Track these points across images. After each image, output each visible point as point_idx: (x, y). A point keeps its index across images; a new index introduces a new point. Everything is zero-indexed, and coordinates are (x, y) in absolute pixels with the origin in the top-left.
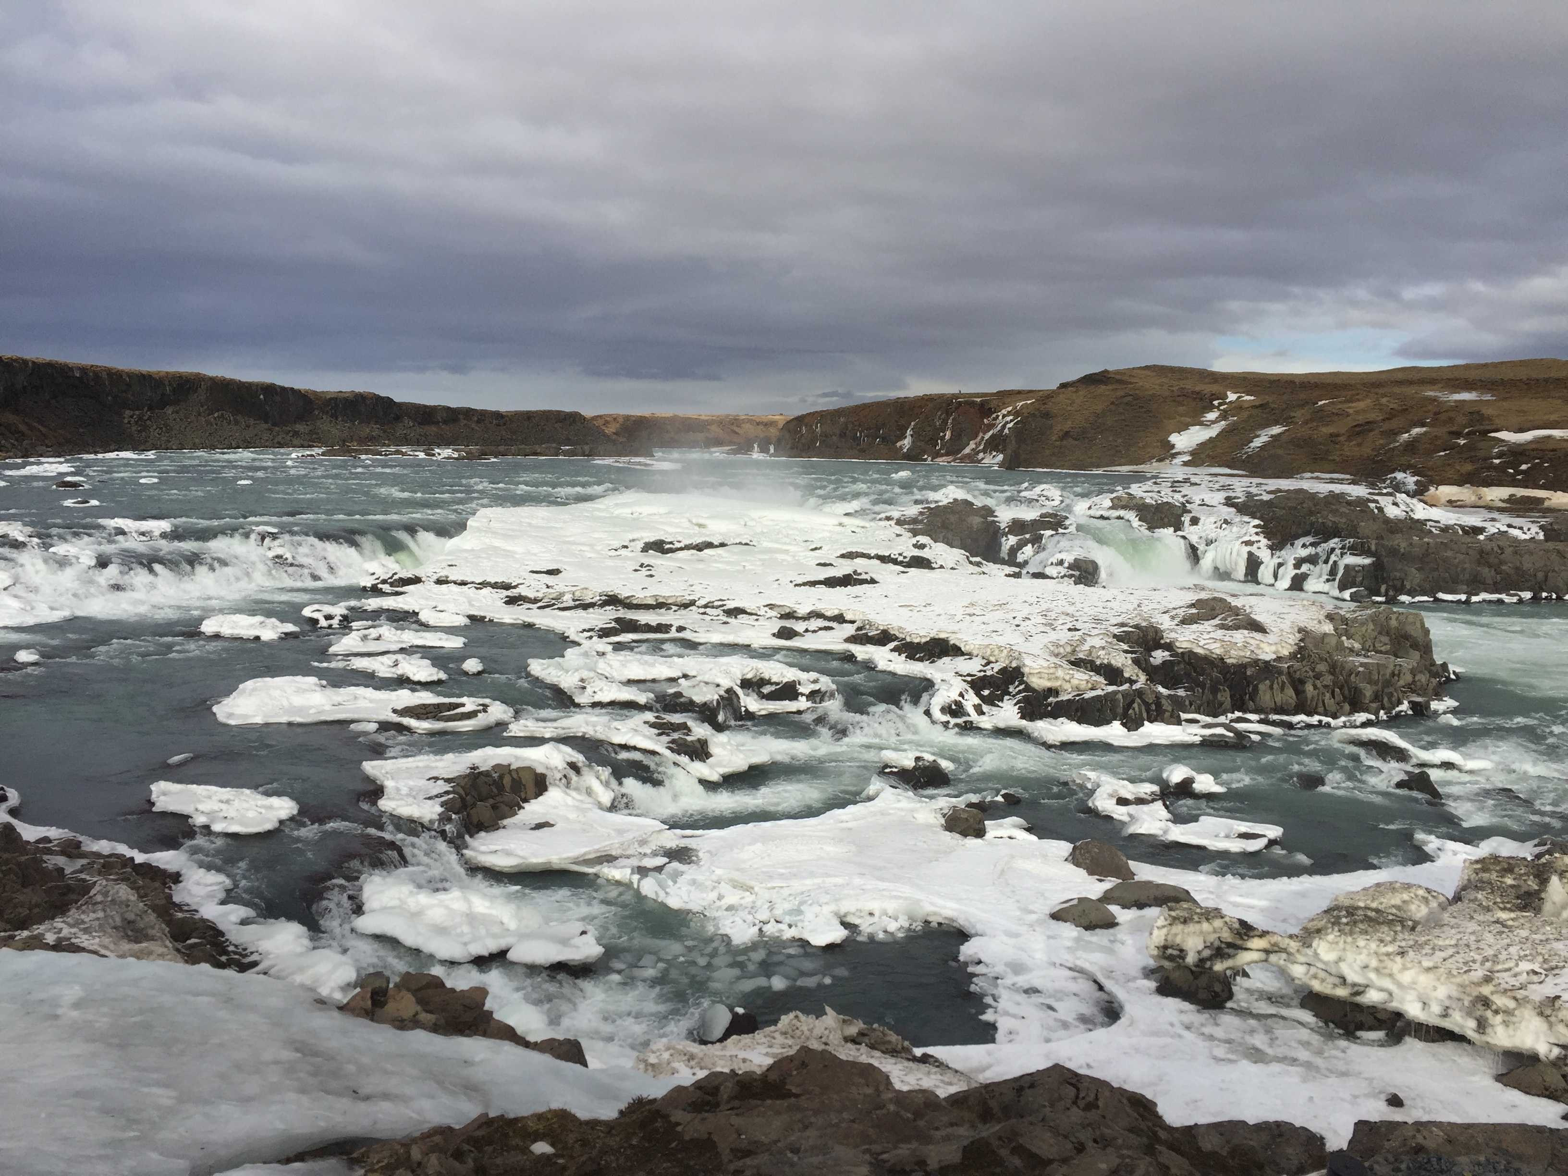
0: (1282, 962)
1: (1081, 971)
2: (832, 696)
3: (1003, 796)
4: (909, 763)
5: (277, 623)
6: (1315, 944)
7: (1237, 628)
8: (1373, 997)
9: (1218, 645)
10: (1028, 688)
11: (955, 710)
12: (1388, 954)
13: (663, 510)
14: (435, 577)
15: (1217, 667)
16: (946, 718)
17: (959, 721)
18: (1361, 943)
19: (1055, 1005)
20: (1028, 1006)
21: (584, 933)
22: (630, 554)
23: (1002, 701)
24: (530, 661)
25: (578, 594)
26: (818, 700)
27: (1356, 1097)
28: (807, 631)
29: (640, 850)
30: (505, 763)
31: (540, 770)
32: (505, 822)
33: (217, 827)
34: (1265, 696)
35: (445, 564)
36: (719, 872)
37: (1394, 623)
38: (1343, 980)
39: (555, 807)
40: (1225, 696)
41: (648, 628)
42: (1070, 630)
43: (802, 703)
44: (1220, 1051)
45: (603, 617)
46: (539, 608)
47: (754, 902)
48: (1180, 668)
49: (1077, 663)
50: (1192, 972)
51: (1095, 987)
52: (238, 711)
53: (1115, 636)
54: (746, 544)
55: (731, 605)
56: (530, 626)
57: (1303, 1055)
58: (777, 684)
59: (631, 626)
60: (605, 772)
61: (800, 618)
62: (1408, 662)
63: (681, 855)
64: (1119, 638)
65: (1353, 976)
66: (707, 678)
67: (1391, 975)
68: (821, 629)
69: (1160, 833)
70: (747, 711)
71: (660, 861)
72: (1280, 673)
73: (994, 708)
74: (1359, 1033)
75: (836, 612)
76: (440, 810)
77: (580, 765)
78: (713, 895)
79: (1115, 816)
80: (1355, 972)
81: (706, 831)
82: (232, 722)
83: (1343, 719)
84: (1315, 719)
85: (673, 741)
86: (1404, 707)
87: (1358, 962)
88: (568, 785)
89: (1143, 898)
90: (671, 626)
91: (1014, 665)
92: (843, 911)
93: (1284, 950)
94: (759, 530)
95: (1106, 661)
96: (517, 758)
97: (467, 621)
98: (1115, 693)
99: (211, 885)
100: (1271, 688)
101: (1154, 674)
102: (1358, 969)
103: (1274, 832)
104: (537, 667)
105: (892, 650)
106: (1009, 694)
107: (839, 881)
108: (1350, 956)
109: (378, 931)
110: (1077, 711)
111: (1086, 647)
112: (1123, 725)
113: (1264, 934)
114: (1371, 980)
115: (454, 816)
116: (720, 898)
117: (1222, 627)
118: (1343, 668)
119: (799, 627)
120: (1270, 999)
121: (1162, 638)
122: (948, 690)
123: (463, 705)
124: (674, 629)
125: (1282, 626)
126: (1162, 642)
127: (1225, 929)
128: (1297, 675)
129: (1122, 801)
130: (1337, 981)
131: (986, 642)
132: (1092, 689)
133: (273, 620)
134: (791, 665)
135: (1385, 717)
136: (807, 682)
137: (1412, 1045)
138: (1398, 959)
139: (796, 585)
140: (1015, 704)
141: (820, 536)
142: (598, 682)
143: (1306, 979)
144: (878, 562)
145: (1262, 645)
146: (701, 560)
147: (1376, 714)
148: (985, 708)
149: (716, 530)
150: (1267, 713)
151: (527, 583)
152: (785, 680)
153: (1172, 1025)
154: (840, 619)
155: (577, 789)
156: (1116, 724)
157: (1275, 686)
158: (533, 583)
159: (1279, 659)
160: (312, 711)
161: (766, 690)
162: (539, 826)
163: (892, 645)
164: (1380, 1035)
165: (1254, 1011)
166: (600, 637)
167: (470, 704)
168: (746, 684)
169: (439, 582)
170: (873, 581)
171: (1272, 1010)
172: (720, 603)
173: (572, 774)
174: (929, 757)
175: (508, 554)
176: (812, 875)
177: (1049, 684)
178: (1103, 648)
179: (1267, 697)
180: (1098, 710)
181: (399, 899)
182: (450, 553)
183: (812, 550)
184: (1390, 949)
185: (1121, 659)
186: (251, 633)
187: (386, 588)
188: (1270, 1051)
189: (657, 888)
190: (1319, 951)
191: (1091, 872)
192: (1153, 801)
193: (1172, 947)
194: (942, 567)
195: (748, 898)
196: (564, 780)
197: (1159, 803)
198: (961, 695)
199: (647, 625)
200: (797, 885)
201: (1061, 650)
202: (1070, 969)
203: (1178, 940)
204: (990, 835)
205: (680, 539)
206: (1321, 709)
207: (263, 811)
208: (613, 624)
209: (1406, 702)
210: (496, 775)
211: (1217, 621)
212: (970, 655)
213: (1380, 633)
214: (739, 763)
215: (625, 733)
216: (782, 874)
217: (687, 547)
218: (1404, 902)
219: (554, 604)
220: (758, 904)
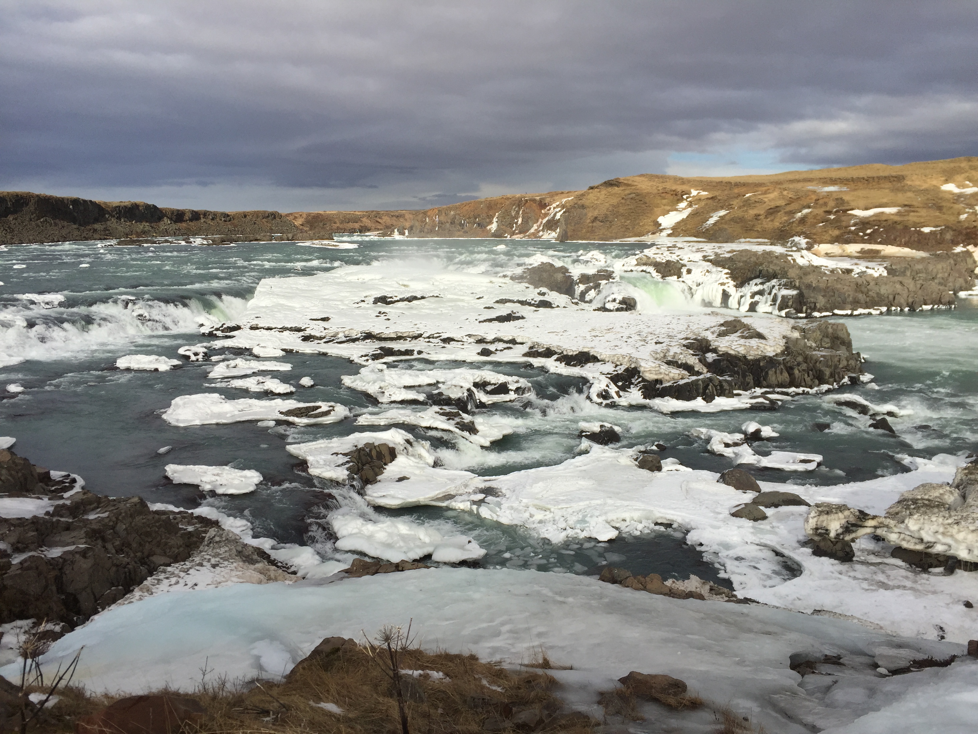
0: (884, 532)
1: (765, 546)
2: (529, 390)
3: (656, 446)
4: (597, 429)
5: (167, 359)
6: (906, 521)
7: (751, 337)
8: (939, 548)
9: (742, 348)
10: (644, 380)
11: (604, 395)
12: (949, 524)
13: (378, 277)
14: (249, 325)
15: (742, 361)
16: (600, 400)
17: (608, 402)
18: (934, 519)
19: (757, 566)
20: (742, 567)
21: (469, 542)
22: (367, 306)
23: (630, 388)
24: (342, 377)
25: (347, 333)
26: (521, 393)
27: (948, 604)
28: (496, 350)
29: (466, 490)
30: (371, 442)
31: (391, 445)
32: (379, 478)
33: (220, 491)
34: (772, 378)
35: (253, 316)
36: (525, 501)
37: (830, 330)
38: (921, 540)
39: (405, 468)
40: (750, 379)
41: (400, 353)
42: (656, 343)
43: (512, 396)
44: (865, 585)
45: (372, 347)
46: (325, 342)
47: (554, 517)
48: (724, 364)
49: (669, 363)
50: (832, 542)
51: (774, 554)
52: (181, 417)
53: (684, 346)
54: (437, 297)
55: (445, 336)
56: (325, 354)
57: (908, 584)
58: (495, 384)
59: (390, 352)
60: (427, 444)
61: (489, 342)
62: (842, 352)
63: (489, 491)
64: (688, 347)
65: (927, 538)
66: (454, 382)
67: (952, 536)
68: (505, 349)
69: (756, 462)
70: (480, 402)
71: (481, 496)
72: (780, 363)
73: (626, 393)
74: (930, 570)
75: (511, 338)
76: (347, 473)
77: (412, 441)
78: (527, 515)
79: (725, 454)
80: (929, 535)
81: (497, 477)
82: (182, 425)
83: (816, 389)
84: (800, 390)
85: (458, 423)
86: (846, 380)
87: (932, 530)
88: (407, 453)
89: (776, 501)
90: (413, 351)
91: (633, 366)
92: (609, 519)
93: (887, 526)
94: (442, 288)
95: (684, 362)
96: (376, 438)
97: (282, 353)
98: (698, 380)
99: (239, 527)
100: (776, 372)
101: (710, 366)
102: (930, 533)
103: (818, 458)
104: (348, 380)
105: (555, 360)
106: (633, 384)
107: (599, 502)
108: (927, 527)
109: (353, 548)
110: (675, 392)
111: (671, 353)
112: (704, 399)
113: (874, 518)
114: (939, 539)
115: (355, 476)
116: (531, 516)
117: (743, 337)
118: (811, 359)
119: (492, 348)
120: (874, 554)
121: (710, 345)
122: (599, 383)
123: (320, 407)
124: (415, 352)
125: (775, 335)
126: (711, 348)
127: (851, 516)
128: (789, 365)
129: (727, 445)
130: (917, 541)
131: (613, 353)
132: (682, 379)
133: (164, 357)
134: (499, 373)
135: (836, 387)
136: (513, 382)
137: (961, 574)
138: (955, 526)
139: (480, 322)
140: (639, 390)
141: (480, 290)
142: (391, 389)
143: (898, 542)
144: (519, 305)
145: (766, 347)
146: (411, 308)
147: (833, 385)
148: (621, 393)
149: (417, 288)
150: (774, 388)
151: (311, 327)
152: (500, 382)
153: (833, 573)
154: (513, 342)
155: (413, 455)
156: (699, 399)
157: (778, 371)
158: (315, 327)
159: (777, 355)
160: (228, 415)
161: (489, 388)
162: (401, 479)
163: (555, 357)
164: (940, 570)
165: (870, 561)
166: (373, 360)
167: (324, 406)
168: (476, 385)
169: (252, 328)
170: (523, 318)
171: (879, 560)
172: (438, 335)
173: (408, 446)
174: (608, 425)
175: (292, 309)
176: (581, 500)
177: (655, 377)
178: (681, 354)
179: (774, 378)
180: (689, 391)
181: (357, 528)
182: (253, 309)
183: (478, 299)
184: (950, 521)
185: (693, 360)
186: (152, 367)
187: (219, 333)
188: (890, 583)
189: (490, 512)
190: (909, 525)
191: (737, 488)
192: (743, 444)
193: (821, 528)
194: (558, 306)
195: (549, 516)
196: (405, 451)
197: (746, 445)
198: (607, 386)
199: (399, 351)
200: (576, 506)
201: (658, 356)
202: (757, 545)
203: (824, 524)
204: (665, 469)
205: (396, 295)
206: (803, 384)
207: (243, 479)
208: (379, 352)
209: (846, 377)
210: (368, 450)
211: (738, 334)
212: (604, 361)
213: (823, 337)
214: (497, 435)
215: (429, 420)
216: (563, 500)
217: (402, 300)
218: (941, 494)
219: (333, 340)
220: (557, 518)
